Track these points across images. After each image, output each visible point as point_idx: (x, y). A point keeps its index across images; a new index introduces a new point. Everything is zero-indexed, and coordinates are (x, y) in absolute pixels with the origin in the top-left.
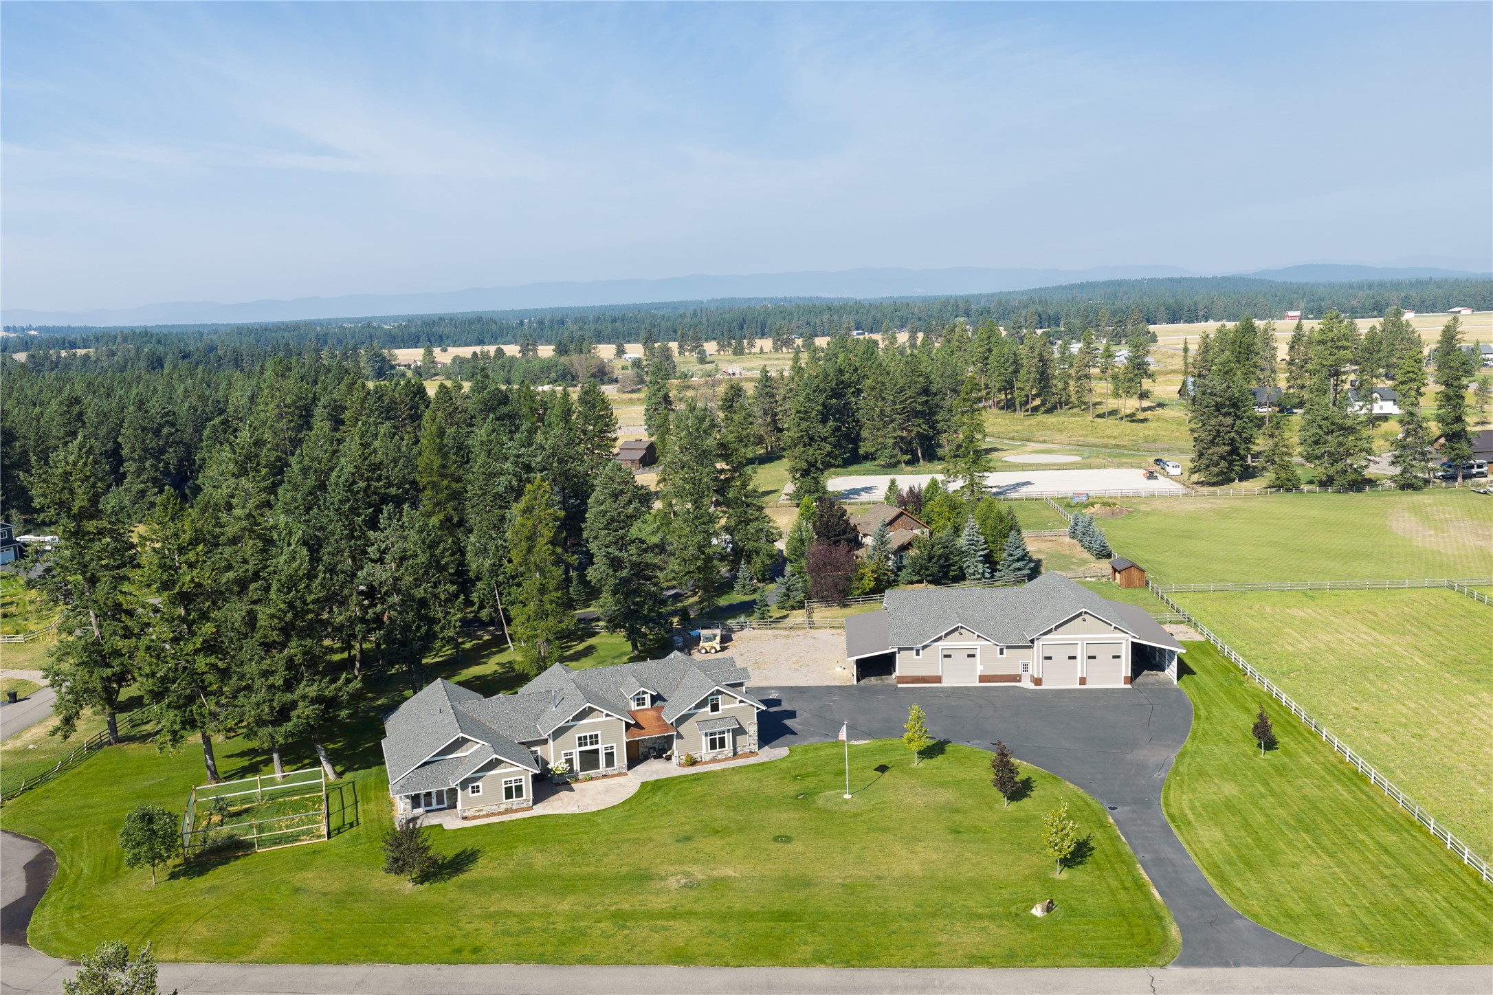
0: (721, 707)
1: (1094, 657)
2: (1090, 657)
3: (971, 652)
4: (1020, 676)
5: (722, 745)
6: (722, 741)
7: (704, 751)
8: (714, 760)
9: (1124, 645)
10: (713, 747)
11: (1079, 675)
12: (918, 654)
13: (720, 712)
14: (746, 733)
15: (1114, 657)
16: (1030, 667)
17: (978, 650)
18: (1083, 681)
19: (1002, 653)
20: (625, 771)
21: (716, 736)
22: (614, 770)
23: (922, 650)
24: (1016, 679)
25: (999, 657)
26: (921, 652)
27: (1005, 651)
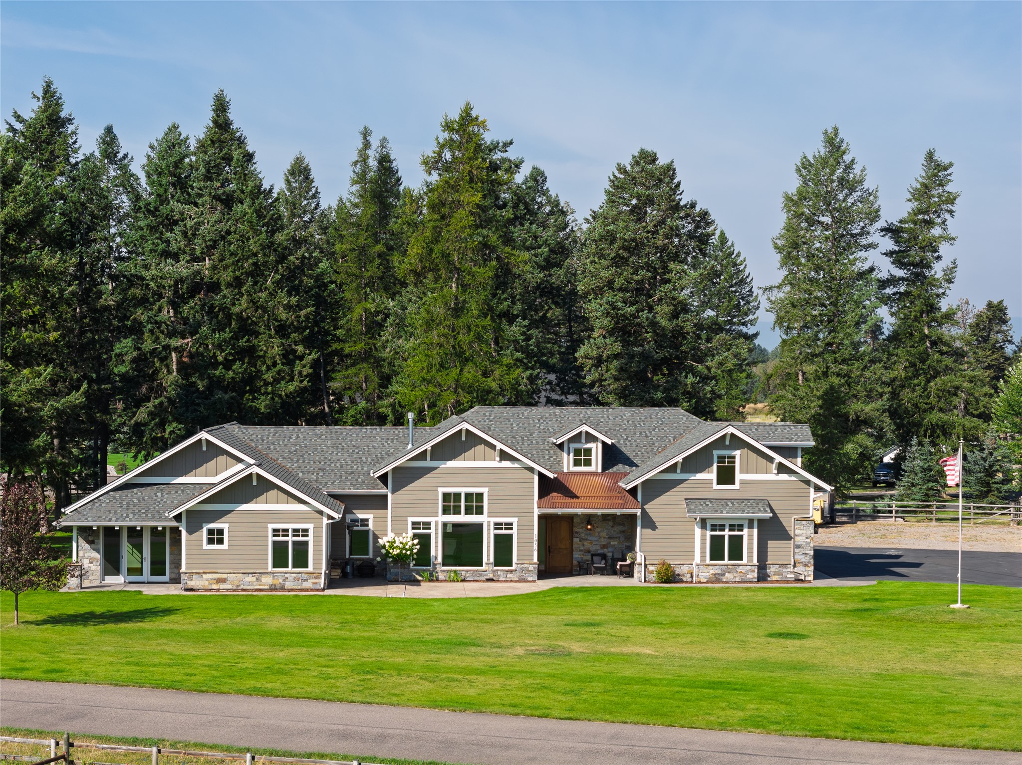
0: (739, 476)
5: (736, 554)
6: (736, 543)
7: (697, 559)
10: (716, 554)
13: (737, 486)
14: (788, 538)
20: (531, 577)
21: (724, 530)
22: (511, 571)
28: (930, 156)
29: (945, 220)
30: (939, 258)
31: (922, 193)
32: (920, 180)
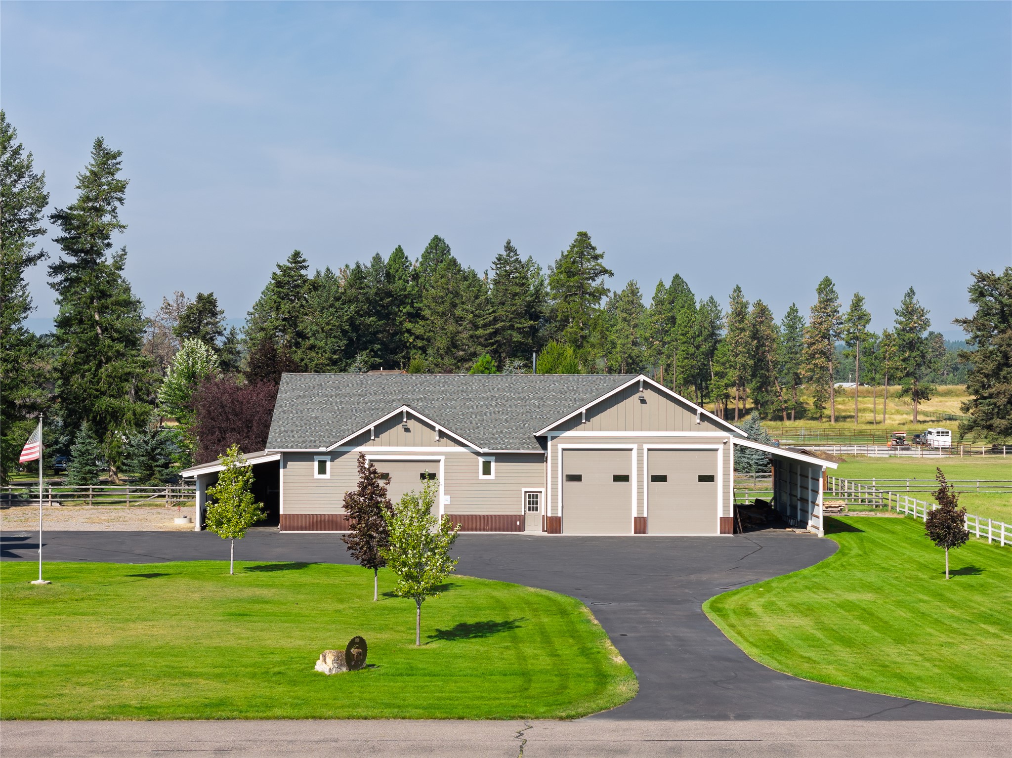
1: (663, 478)
2: (656, 478)
3: (428, 469)
4: (522, 519)
9: (720, 454)
11: (634, 514)
12: (322, 470)
15: (702, 479)
16: (542, 500)
17: (442, 465)
18: (641, 524)
19: (487, 471)
23: (332, 460)
24: (515, 523)
25: (482, 477)
26: (328, 464)
27: (493, 465)
28: (99, 144)
29: (115, 208)
30: (109, 245)
31: (92, 180)
32: (90, 167)
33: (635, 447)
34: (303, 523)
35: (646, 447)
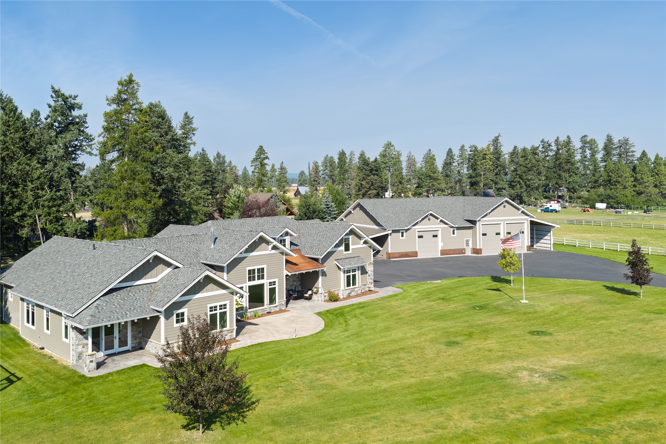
0: (351, 247)
1: (510, 233)
2: (508, 233)
3: (435, 233)
4: (464, 249)
5: (354, 283)
6: (354, 278)
7: (342, 288)
8: (349, 297)
9: (526, 224)
10: (348, 284)
12: (402, 236)
13: (350, 252)
14: (366, 273)
15: (522, 232)
16: (470, 242)
17: (440, 232)
19: (454, 233)
20: (284, 308)
21: (350, 273)
22: (276, 306)
23: (406, 232)
24: (462, 251)
25: (453, 235)
26: (404, 233)
27: (456, 231)
33: (502, 223)
34: (397, 256)
35: (506, 222)
